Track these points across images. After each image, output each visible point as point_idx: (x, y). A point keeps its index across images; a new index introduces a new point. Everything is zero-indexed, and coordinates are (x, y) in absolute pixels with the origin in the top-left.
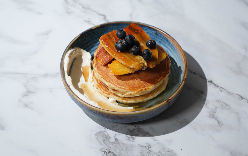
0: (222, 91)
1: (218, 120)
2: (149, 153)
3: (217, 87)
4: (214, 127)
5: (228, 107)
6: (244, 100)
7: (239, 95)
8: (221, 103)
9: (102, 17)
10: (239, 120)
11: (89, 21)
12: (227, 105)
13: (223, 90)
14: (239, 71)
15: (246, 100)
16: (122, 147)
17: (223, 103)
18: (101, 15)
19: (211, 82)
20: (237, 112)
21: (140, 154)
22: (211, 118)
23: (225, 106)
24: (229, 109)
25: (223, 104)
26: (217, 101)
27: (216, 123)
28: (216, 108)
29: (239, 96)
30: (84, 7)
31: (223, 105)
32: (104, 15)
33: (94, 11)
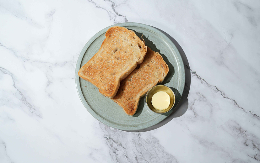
0: (202, 83)
1: (195, 111)
2: (139, 140)
3: (199, 78)
4: (191, 118)
5: (204, 99)
7: (216, 87)
8: (200, 95)
10: (211, 112)
12: (204, 97)
13: (203, 81)
14: (220, 62)
15: (220, 93)
16: (119, 134)
17: (202, 95)
19: (194, 73)
20: (211, 104)
21: (132, 140)
22: (189, 110)
23: (203, 98)
24: (205, 101)
26: (197, 93)
27: (193, 114)
28: (195, 100)
31: (201, 97)
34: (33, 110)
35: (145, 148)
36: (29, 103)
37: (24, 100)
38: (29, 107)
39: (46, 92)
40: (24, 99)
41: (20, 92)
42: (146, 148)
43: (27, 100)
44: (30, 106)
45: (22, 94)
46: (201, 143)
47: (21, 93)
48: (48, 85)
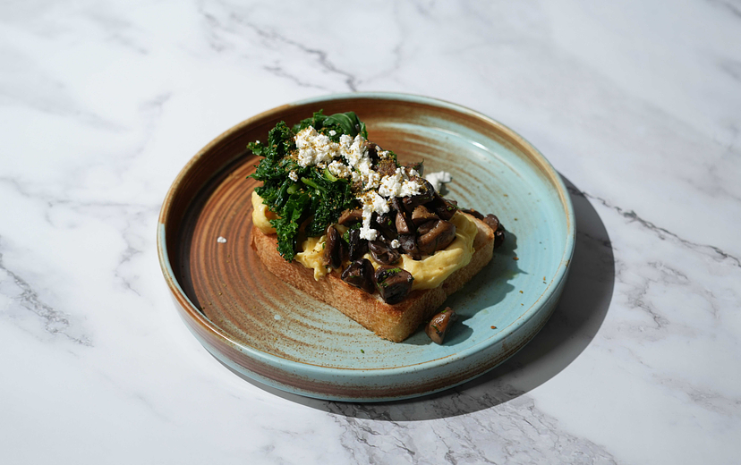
0: (663, 239)
1: (653, 312)
3: (649, 227)
4: (642, 329)
5: (681, 278)
6: (728, 260)
7: (715, 248)
8: (662, 268)
9: (316, 56)
10: (714, 311)
11: (278, 69)
12: (679, 273)
13: (667, 235)
14: (713, 186)
15: (733, 261)
17: (669, 268)
18: (311, 51)
19: (631, 214)
20: (707, 292)
22: (632, 308)
23: (674, 276)
24: (684, 284)
25: (668, 271)
26: (649, 264)
27: (648, 319)
28: (648, 281)
29: (714, 250)
30: (261, 33)
31: (666, 274)
32: (319, 52)
33: (292, 43)
34: (60, 325)
35: (480, 424)
36: (45, 307)
37: (27, 299)
38: (45, 316)
39: (116, 275)
40: (30, 297)
41: (16, 278)
42: (485, 423)
43: (39, 298)
44: (50, 315)
45: (23, 284)
46: (696, 400)
47: (18, 280)
48: (126, 259)
